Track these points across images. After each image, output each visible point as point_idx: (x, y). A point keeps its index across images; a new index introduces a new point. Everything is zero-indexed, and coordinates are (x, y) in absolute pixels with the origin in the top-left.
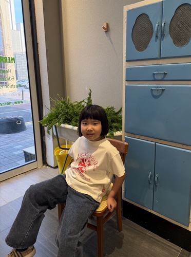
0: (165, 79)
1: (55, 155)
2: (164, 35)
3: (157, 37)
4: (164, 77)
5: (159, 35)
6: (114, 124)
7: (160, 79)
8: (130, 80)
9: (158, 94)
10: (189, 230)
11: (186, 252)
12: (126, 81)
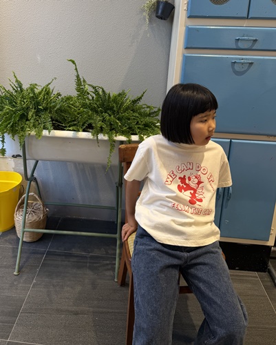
0: (253, 48)
4: (253, 45)
7: (246, 47)
8: (193, 46)
9: (243, 70)
10: (268, 245)
11: (263, 273)
12: (186, 48)
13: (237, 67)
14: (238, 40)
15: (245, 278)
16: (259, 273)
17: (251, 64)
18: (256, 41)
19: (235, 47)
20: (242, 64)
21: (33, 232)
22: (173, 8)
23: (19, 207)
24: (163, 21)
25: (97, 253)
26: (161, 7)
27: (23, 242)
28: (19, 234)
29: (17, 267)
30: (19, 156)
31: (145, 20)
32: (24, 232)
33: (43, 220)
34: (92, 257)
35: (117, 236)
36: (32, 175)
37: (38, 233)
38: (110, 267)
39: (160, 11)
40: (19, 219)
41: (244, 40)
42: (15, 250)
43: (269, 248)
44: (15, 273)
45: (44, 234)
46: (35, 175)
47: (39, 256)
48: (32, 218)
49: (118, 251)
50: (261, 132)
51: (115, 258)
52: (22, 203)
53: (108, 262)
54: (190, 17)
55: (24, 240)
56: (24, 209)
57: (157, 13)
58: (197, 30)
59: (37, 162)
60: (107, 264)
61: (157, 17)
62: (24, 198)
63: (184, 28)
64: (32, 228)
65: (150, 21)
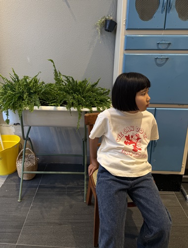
0: (168, 49)
4: (168, 47)
7: (164, 48)
8: (130, 48)
9: (162, 63)
10: (181, 174)
11: (178, 192)
12: (126, 50)
13: (158, 61)
14: (159, 43)
15: (167, 196)
16: (176, 192)
17: (167, 59)
18: (170, 44)
19: (157, 48)
20: (162, 59)
21: (29, 173)
22: (116, 24)
23: (19, 158)
24: (109, 33)
25: (71, 185)
26: (108, 23)
27: (23, 180)
28: (20, 175)
29: (20, 197)
30: (18, 124)
31: (98, 32)
32: (23, 174)
33: (35, 166)
34: (68, 188)
35: (85, 173)
36: (27, 136)
37: (33, 174)
38: (80, 193)
39: (107, 26)
40: (19, 165)
41: (162, 43)
42: (18, 186)
43: (181, 176)
44: (19, 201)
45: (37, 174)
46: (29, 136)
47: (34, 189)
48: (28, 164)
49: (85, 183)
50: (175, 103)
51: (84, 188)
52: (21, 155)
53: (79, 190)
54: (128, 29)
55: (24, 179)
56: (23, 159)
57: (106, 27)
58: (132, 38)
59: (30, 127)
60: (79, 192)
61: (106, 30)
62: (23, 151)
63: (124, 37)
64: (28, 171)
65: (101, 33)
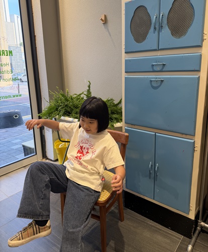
0: (164, 70)
1: (55, 148)
2: (162, 27)
3: (155, 28)
5: (157, 27)
6: (114, 116)
7: (159, 70)
9: (158, 85)
10: (189, 218)
11: (187, 239)
12: (125, 72)
14: (153, 65)
17: (162, 81)
18: (164, 65)
19: (152, 70)
20: (157, 81)
54: (125, 53)
63: (124, 60)
